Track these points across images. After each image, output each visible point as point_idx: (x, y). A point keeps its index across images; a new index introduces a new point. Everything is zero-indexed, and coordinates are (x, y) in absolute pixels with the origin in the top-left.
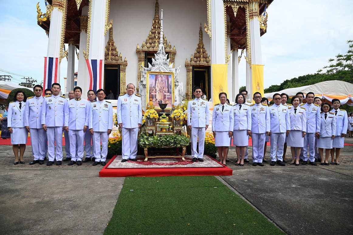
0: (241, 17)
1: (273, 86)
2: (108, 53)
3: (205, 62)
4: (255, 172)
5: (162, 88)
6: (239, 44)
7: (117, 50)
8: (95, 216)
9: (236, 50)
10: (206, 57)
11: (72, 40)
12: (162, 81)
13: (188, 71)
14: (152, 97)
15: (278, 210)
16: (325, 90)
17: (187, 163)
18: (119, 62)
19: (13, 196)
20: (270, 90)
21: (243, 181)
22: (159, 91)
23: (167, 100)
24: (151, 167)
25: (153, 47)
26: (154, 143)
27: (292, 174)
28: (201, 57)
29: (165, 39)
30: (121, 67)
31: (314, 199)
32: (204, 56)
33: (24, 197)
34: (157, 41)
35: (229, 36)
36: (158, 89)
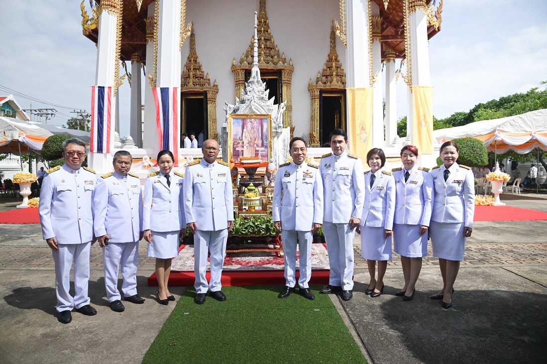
0: (397, 8)
2: (189, 75)
3: (340, 83)
5: (253, 139)
6: (396, 51)
7: (203, 69)
9: (392, 61)
10: (341, 76)
11: (137, 56)
13: (313, 98)
14: (236, 154)
15: (402, 359)
16: (538, 124)
18: (206, 88)
19: (13, 322)
20: (452, 120)
22: (248, 145)
23: (261, 158)
28: (332, 75)
29: (277, 49)
30: (208, 95)
31: (470, 338)
32: (339, 74)
33: (28, 325)
34: (263, 53)
35: (378, 39)
36: (246, 142)
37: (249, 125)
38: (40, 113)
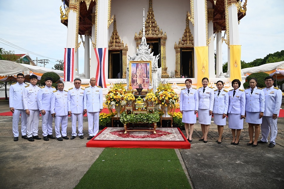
0: (221, 4)
1: (258, 60)
2: (113, 41)
3: (191, 44)
4: (212, 146)
5: (142, 74)
6: (222, 26)
7: (120, 38)
8: (67, 183)
9: (220, 32)
10: (192, 40)
11: (88, 32)
12: (142, 68)
13: (177, 52)
14: (133, 81)
17: (157, 136)
18: (121, 48)
19: (21, 162)
20: (254, 63)
21: (196, 155)
22: (139, 77)
23: (146, 83)
24: (126, 140)
25: (148, 35)
26: (132, 121)
27: (244, 149)
28: (187, 40)
29: (158, 27)
30: (123, 52)
31: (248, 177)
32: (190, 39)
33: (28, 163)
34: (150, 29)
35: (212, 21)
36: (138, 75)
37: (140, 67)
38: (41, 62)
